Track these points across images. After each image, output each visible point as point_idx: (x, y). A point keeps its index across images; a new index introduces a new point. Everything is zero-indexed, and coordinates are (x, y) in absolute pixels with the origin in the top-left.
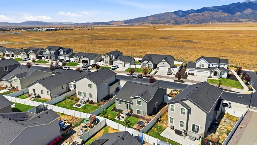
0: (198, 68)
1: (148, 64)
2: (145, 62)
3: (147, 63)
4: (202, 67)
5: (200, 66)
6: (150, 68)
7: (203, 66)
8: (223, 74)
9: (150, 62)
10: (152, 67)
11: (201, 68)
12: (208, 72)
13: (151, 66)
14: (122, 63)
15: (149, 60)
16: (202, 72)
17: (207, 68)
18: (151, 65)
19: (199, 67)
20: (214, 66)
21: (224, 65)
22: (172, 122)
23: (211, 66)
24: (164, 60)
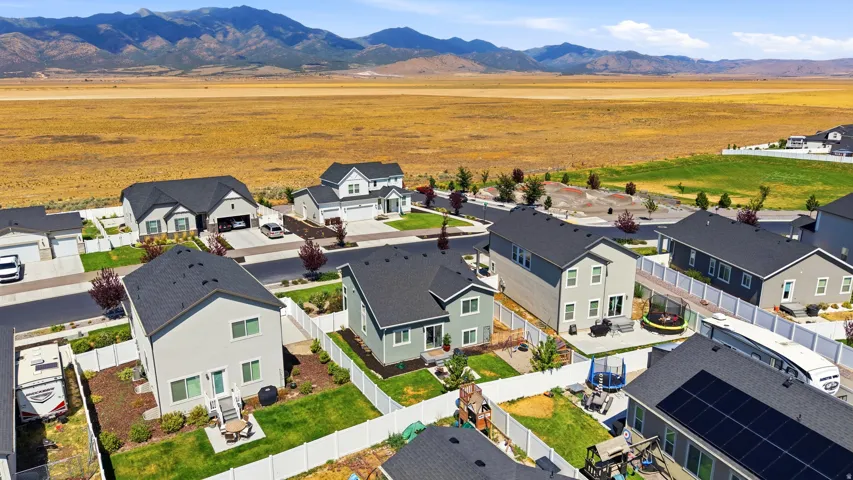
0: (345, 199)
1: (171, 222)
2: (158, 214)
3: (167, 218)
4: (354, 194)
5: (351, 192)
6: (185, 235)
7: (357, 191)
8: (404, 203)
9: (181, 209)
10: (193, 226)
11: (354, 199)
12: (374, 204)
13: (188, 224)
14: (36, 243)
15: (176, 204)
16: (360, 207)
17: (368, 193)
18: (187, 219)
19: (348, 195)
20: (380, 186)
21: (396, 179)
22: (569, 316)
23: (372, 188)
24: (233, 194)
